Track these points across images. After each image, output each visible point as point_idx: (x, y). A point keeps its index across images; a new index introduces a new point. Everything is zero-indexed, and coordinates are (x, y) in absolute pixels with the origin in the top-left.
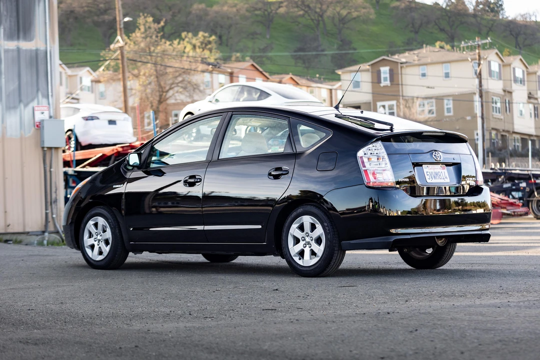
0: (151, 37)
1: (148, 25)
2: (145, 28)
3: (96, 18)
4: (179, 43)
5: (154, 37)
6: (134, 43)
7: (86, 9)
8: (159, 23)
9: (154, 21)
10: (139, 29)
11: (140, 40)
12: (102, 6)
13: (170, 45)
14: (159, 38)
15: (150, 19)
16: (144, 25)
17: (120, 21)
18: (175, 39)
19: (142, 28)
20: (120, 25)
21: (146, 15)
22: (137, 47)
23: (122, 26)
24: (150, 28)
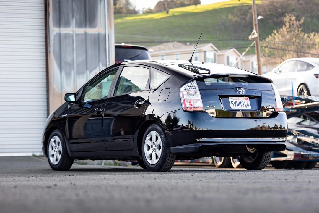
0: (294, 31)
1: (292, 22)
2: (290, 24)
3: (275, 19)
4: (314, 35)
5: (296, 31)
6: (282, 36)
7: (268, 13)
8: (299, 20)
9: (296, 20)
10: (285, 25)
11: (286, 33)
12: (280, 10)
13: (308, 37)
14: (300, 31)
15: (294, 18)
16: (289, 22)
17: (255, 19)
18: (312, 32)
19: (287, 24)
20: (255, 22)
21: (290, 15)
22: (284, 39)
23: (257, 22)
24: (293, 24)
